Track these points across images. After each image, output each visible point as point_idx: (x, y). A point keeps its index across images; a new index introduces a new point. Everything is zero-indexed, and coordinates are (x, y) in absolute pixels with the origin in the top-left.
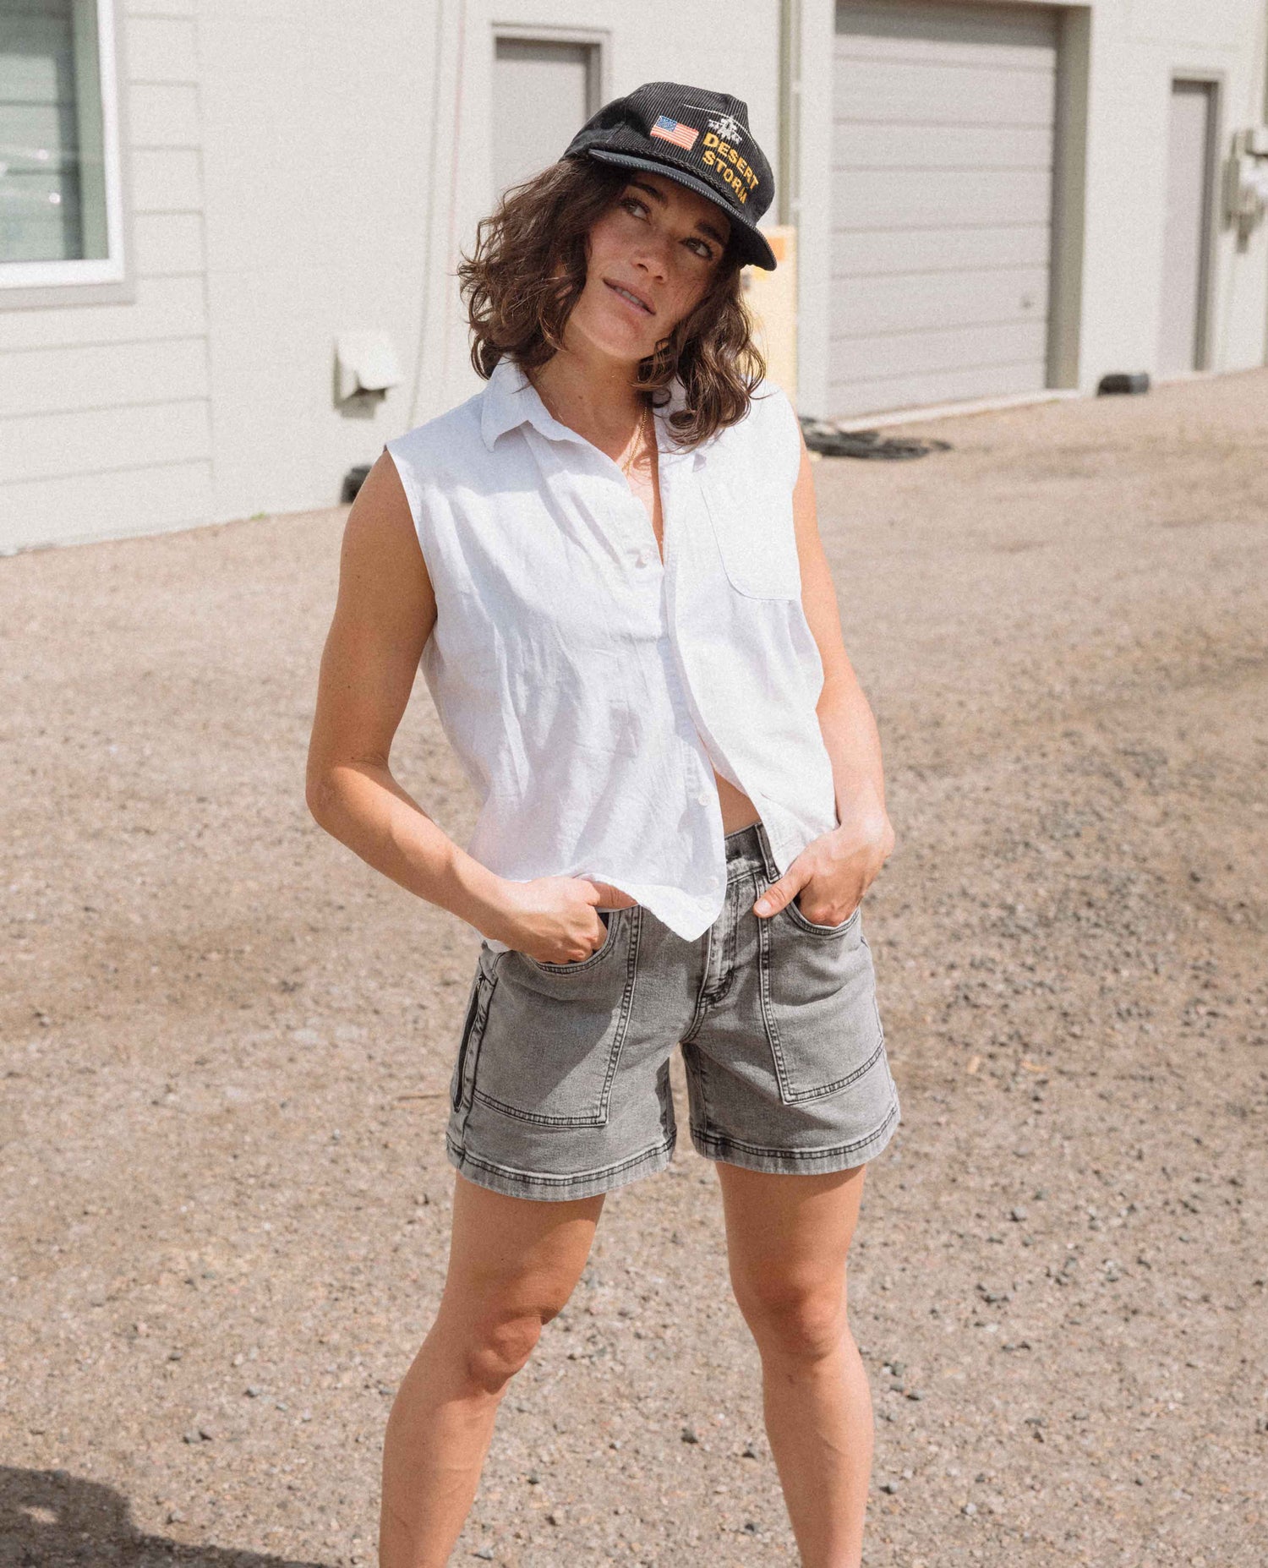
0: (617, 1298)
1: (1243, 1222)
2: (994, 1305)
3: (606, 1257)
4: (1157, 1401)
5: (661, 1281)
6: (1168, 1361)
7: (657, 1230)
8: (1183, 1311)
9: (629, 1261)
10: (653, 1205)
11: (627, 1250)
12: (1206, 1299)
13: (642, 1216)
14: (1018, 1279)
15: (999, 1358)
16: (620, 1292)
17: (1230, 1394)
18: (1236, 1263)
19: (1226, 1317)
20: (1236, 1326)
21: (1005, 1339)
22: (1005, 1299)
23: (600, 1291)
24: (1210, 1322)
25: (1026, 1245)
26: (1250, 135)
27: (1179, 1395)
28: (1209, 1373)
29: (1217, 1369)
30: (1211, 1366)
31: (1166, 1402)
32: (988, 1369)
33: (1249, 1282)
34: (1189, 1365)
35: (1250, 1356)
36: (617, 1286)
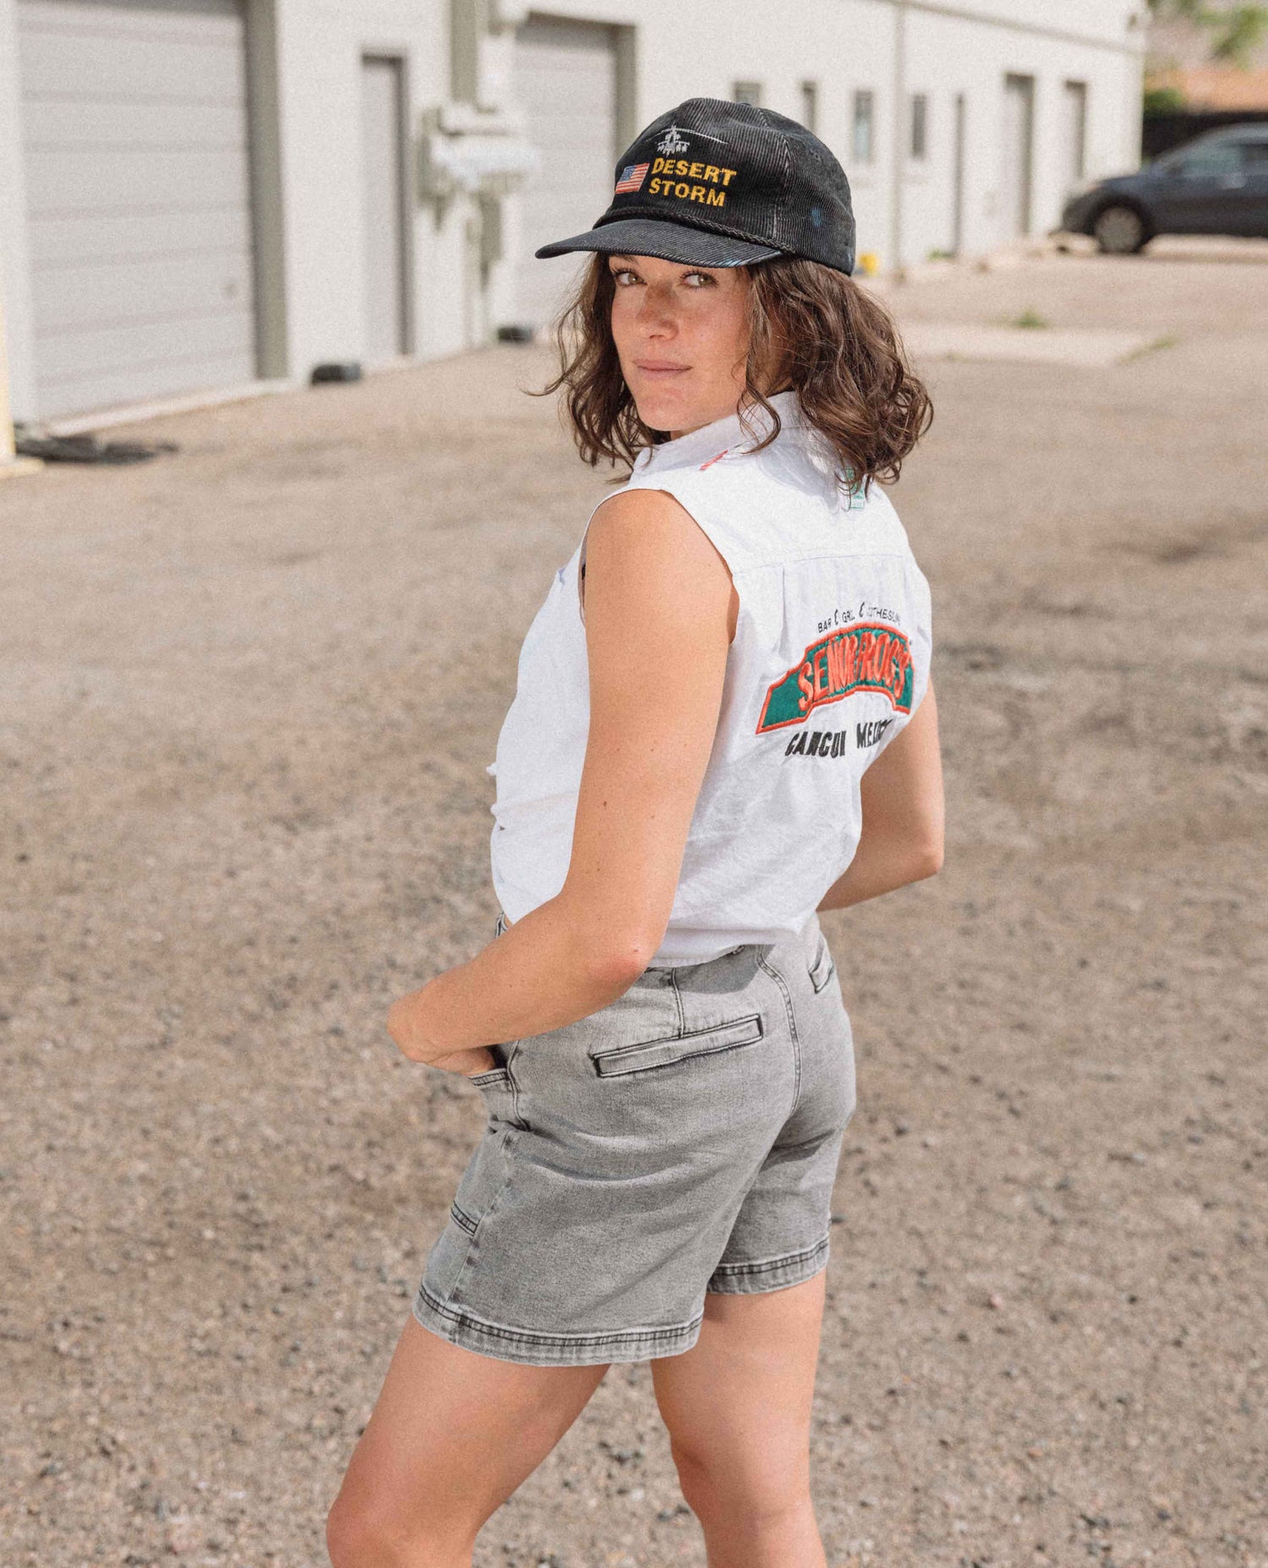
0: (197, 1527)
1: (844, 1321)
2: (629, 1465)
3: (164, 1474)
4: (849, 1554)
5: (241, 1495)
6: (840, 1503)
7: (209, 1428)
8: (830, 1439)
9: (194, 1475)
10: (193, 1396)
11: (185, 1460)
12: (847, 1420)
13: (185, 1412)
14: (640, 1428)
15: (662, 1531)
16: (199, 1518)
17: (919, 1533)
18: (858, 1371)
19: (875, 1438)
20: (890, 1448)
21: (657, 1505)
22: (637, 1455)
23: (175, 1520)
24: (863, 1448)
25: (631, 1383)
26: (439, 113)
27: (869, 1544)
28: (886, 1510)
29: (894, 1504)
30: (886, 1502)
31: (859, 1555)
32: (653, 1546)
33: (881, 1392)
34: (864, 1505)
35: (919, 1483)
36: (191, 1510)
